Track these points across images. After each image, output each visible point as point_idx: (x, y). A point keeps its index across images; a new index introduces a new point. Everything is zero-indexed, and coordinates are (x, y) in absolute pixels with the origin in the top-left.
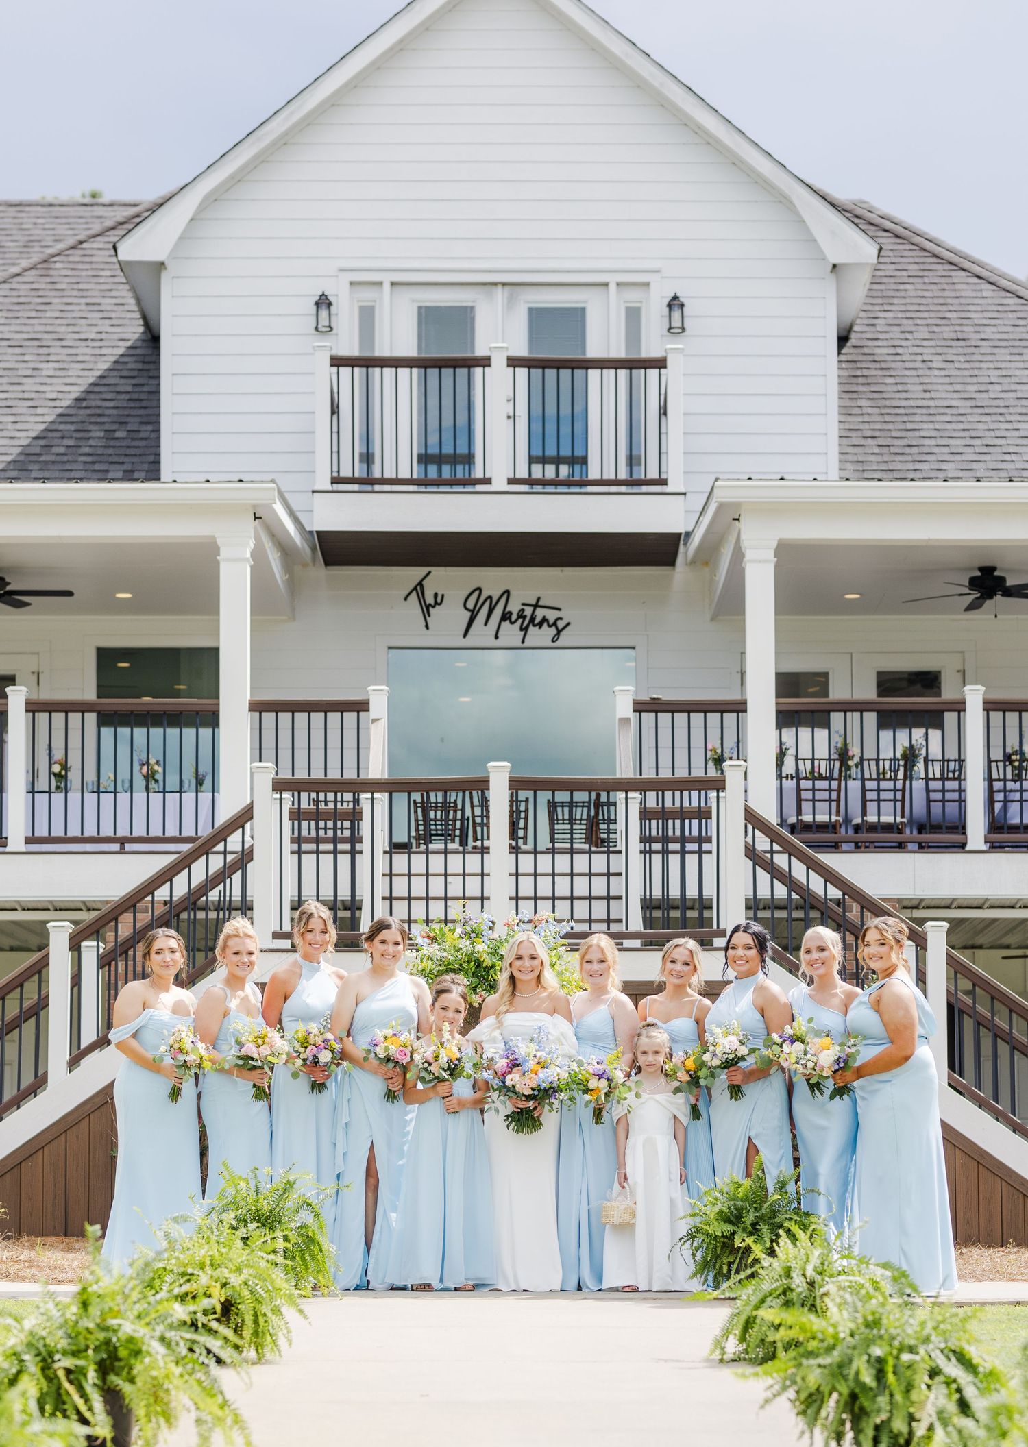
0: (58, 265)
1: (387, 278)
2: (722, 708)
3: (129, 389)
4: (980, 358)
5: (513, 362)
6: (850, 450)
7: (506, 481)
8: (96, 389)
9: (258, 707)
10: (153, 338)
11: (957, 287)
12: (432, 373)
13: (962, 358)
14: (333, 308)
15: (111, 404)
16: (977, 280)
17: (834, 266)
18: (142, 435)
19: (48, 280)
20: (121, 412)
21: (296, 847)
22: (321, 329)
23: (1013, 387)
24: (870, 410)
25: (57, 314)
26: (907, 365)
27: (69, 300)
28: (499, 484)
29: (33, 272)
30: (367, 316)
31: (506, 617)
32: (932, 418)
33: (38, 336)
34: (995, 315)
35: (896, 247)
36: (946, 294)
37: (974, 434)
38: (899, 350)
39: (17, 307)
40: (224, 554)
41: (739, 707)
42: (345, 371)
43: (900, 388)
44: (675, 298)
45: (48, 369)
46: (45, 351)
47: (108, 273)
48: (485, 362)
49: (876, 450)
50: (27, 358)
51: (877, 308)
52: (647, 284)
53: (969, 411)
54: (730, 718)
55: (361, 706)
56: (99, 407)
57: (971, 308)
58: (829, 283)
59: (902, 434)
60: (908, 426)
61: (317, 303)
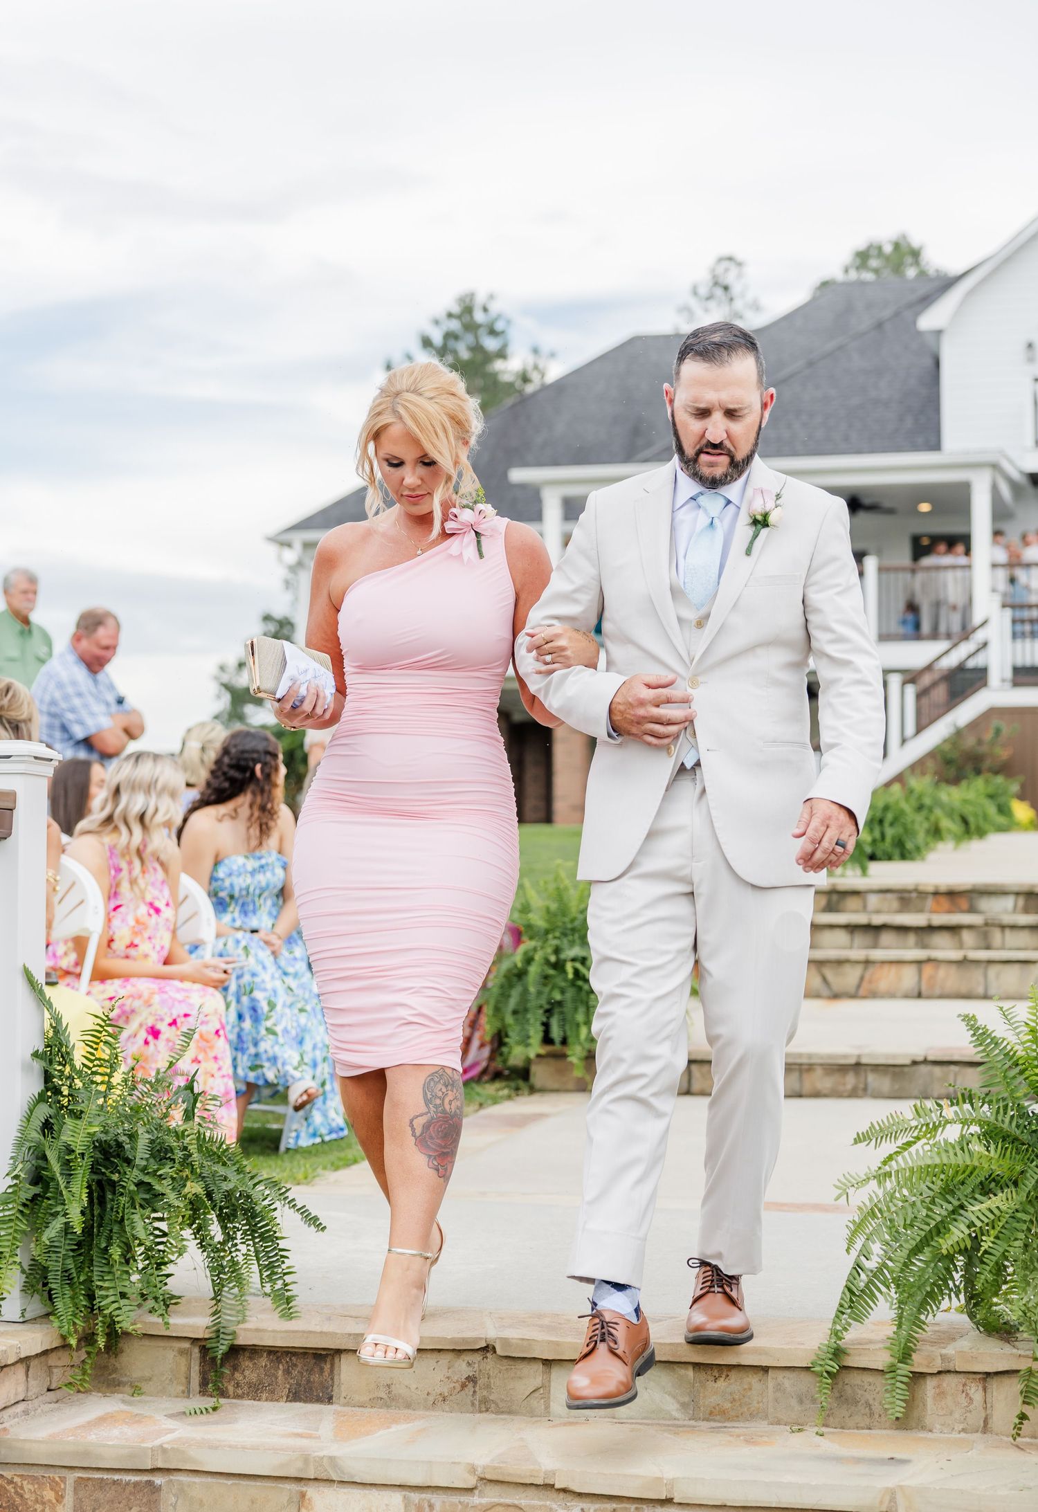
0: (887, 325)
8: (909, 395)
14: (1034, 349)
15: (917, 404)
19: (882, 334)
22: (1030, 361)
40: (975, 488)
56: (911, 406)
61: (1027, 346)
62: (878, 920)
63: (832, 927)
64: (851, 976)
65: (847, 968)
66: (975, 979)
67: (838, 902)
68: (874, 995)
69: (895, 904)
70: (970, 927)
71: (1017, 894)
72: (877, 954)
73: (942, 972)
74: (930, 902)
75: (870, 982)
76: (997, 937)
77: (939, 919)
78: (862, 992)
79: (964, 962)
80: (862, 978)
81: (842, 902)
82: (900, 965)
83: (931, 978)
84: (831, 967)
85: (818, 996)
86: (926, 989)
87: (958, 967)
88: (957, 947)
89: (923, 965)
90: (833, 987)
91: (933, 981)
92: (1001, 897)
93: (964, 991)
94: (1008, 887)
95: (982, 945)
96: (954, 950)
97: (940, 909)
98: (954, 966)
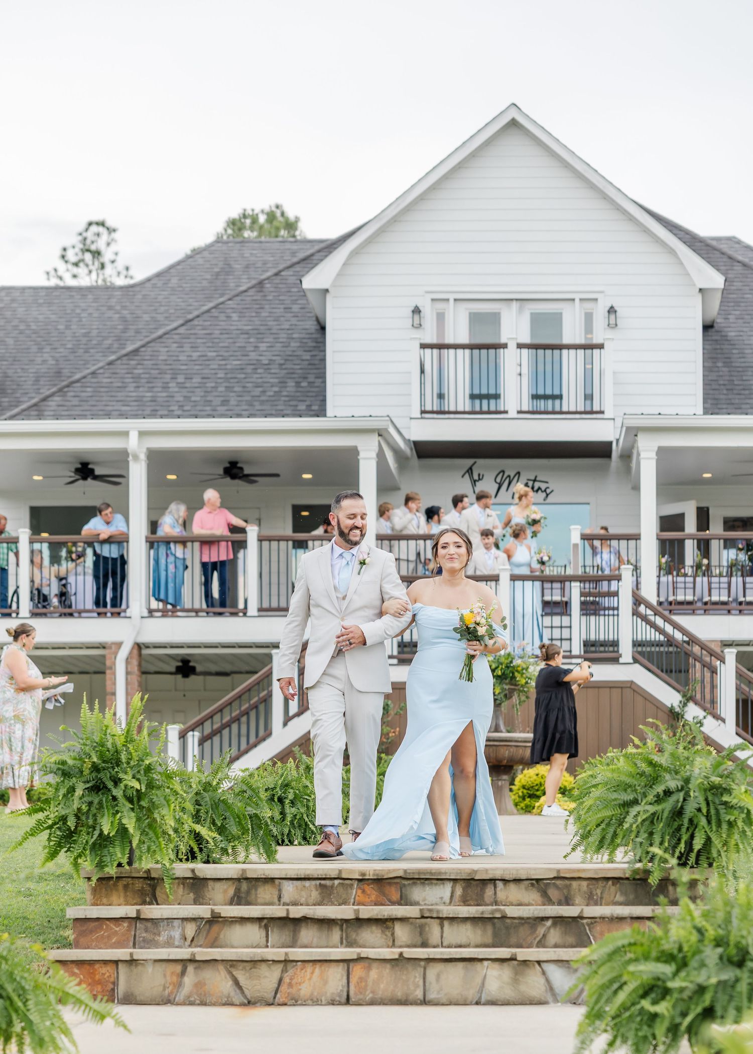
0: (268, 286)
1: (451, 297)
2: (628, 538)
3: (308, 358)
5: (520, 346)
6: (711, 392)
7: (516, 412)
8: (290, 358)
10: (323, 328)
12: (476, 352)
14: (422, 314)
15: (298, 367)
17: (700, 290)
18: (316, 384)
19: (262, 294)
20: (304, 371)
22: (415, 325)
24: (724, 369)
25: (267, 314)
26: (746, 342)
27: (274, 306)
28: (512, 413)
29: (254, 290)
30: (441, 317)
33: (258, 327)
35: (743, 272)
38: (741, 334)
39: (245, 311)
40: (362, 455)
41: (637, 537)
42: (428, 352)
43: (741, 355)
44: (612, 307)
45: (263, 346)
46: (262, 336)
48: (505, 346)
49: (725, 392)
50: (252, 340)
51: (731, 308)
52: (596, 300)
54: (632, 543)
56: (293, 369)
58: (699, 298)
59: (740, 383)
60: (744, 378)
61: (413, 312)
62: (296, 912)
63: (243, 920)
64: (268, 979)
65: (263, 969)
66: (413, 982)
67: (248, 892)
68: (295, 1001)
69: (315, 895)
70: (403, 920)
71: (455, 880)
72: (297, 953)
73: (374, 973)
74: (354, 891)
75: (290, 985)
76: (435, 931)
77: (367, 912)
78: (280, 998)
79: (399, 962)
80: (280, 981)
81: (253, 892)
82: (326, 964)
83: (361, 978)
84: (244, 968)
85: (229, 1004)
86: (356, 994)
87: (393, 966)
88: (391, 944)
89: (351, 965)
90: (246, 992)
91: (363, 984)
92: (436, 884)
93: (399, 994)
94: (446, 873)
95: (419, 941)
96: (388, 947)
97: (367, 900)
98: (388, 966)
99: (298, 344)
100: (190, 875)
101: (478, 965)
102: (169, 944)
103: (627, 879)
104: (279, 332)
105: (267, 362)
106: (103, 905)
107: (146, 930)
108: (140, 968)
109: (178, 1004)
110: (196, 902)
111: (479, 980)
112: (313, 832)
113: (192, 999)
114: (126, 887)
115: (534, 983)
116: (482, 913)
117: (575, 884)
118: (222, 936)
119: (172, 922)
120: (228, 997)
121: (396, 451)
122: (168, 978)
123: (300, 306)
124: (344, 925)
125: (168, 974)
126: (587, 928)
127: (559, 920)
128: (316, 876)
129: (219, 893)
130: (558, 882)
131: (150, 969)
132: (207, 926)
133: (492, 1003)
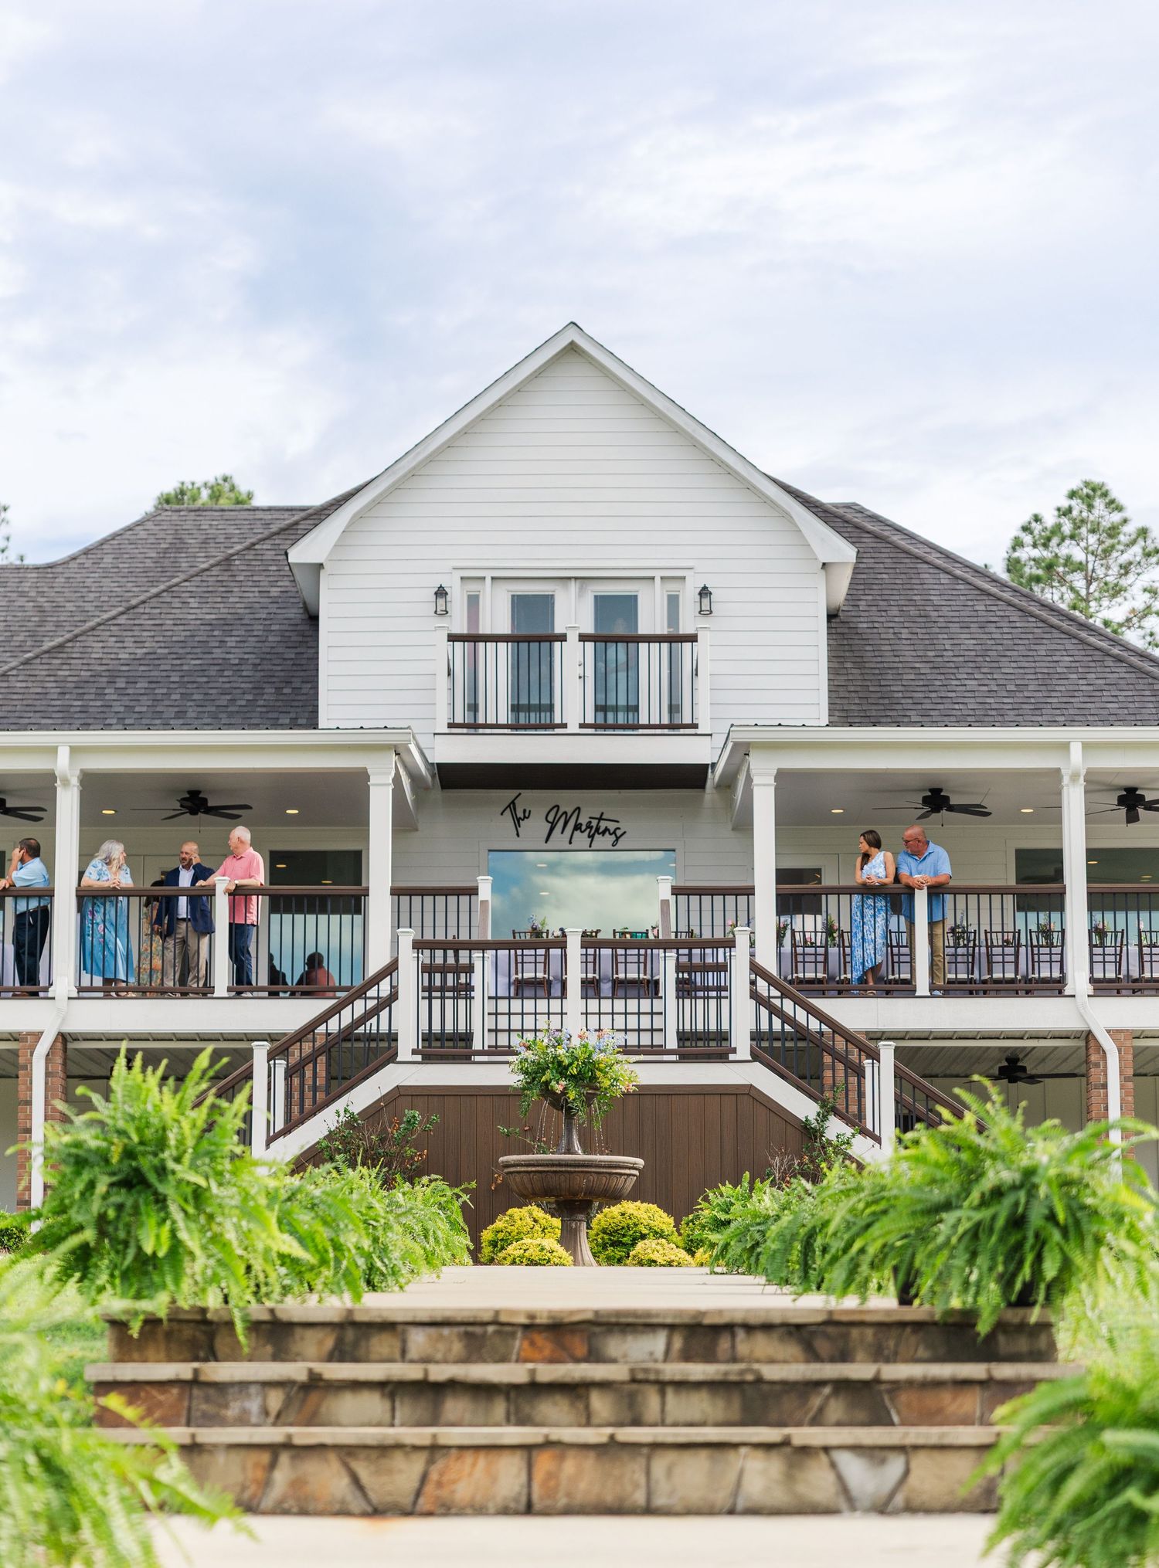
0: (237, 562)
1: (488, 575)
2: (737, 892)
3: (293, 656)
4: (938, 631)
5: (583, 638)
6: (838, 701)
7: (578, 726)
8: (268, 656)
9: (396, 892)
10: (313, 619)
11: (922, 576)
12: (524, 646)
13: (924, 631)
14: (448, 598)
15: (279, 668)
16: (937, 571)
17: (824, 564)
18: (304, 691)
19: (230, 573)
20: (287, 674)
21: (426, 994)
22: (439, 611)
23: (962, 653)
24: (855, 671)
25: (237, 600)
26: (883, 636)
27: (246, 589)
28: (573, 728)
29: (218, 568)
30: (473, 601)
31: (577, 827)
32: (900, 677)
33: (225, 616)
34: (950, 598)
36: (914, 581)
37: (931, 688)
38: (876, 625)
39: (207, 595)
40: (373, 781)
41: (749, 892)
42: (458, 645)
43: (876, 654)
44: (705, 588)
45: (231, 641)
46: (230, 628)
47: (275, 568)
48: (562, 638)
49: (858, 701)
50: (216, 633)
51: (862, 592)
52: (683, 578)
53: (928, 671)
54: (742, 899)
55: (473, 891)
56: (271, 670)
57: (932, 592)
58: (821, 578)
59: (878, 689)
60: (883, 683)
61: (436, 593)
62: (440, 1373)
63: (356, 1385)
64: (405, 1475)
65: (398, 1460)
66: (630, 1479)
67: (356, 1344)
68: (446, 1509)
69: (458, 1347)
70: (604, 1385)
71: (672, 1328)
72: (447, 1435)
73: (570, 1466)
74: (518, 1343)
75: (439, 1484)
76: (652, 1402)
77: (548, 1373)
78: (424, 1503)
79: (610, 1449)
80: (424, 1478)
81: (363, 1344)
82: (494, 1453)
83: (550, 1476)
84: (367, 1458)
85: (344, 1512)
86: (541, 1498)
87: (599, 1456)
88: (584, 1421)
89: (535, 1453)
90: (372, 1495)
91: (552, 1483)
92: (643, 1332)
93: (609, 1498)
94: (657, 1315)
95: (627, 1416)
96: (580, 1425)
97: (537, 1356)
98: (592, 1454)
99: (279, 639)
100: (266, 1317)
101: (731, 1455)
102: (242, 1421)
103: (935, 1324)
104: (253, 622)
105: (237, 661)
106: (134, 1361)
107: (207, 1400)
108: (205, 1458)
109: (264, 1513)
110: (276, 1358)
111: (731, 1477)
112: (383, 1274)
113: (286, 1506)
114: (169, 1335)
115: (818, 1482)
116: (726, 1374)
117: (855, 1332)
118: (323, 1410)
119: (247, 1388)
120: (343, 1502)
121: (415, 778)
122: (250, 1474)
123: (279, 589)
124: (513, 1395)
125: (249, 1465)
126: (886, 1398)
127: (842, 1386)
128: (459, 1319)
129: (312, 1344)
130: (830, 1330)
131: (221, 1458)
132: (301, 1395)
133: (754, 1511)
